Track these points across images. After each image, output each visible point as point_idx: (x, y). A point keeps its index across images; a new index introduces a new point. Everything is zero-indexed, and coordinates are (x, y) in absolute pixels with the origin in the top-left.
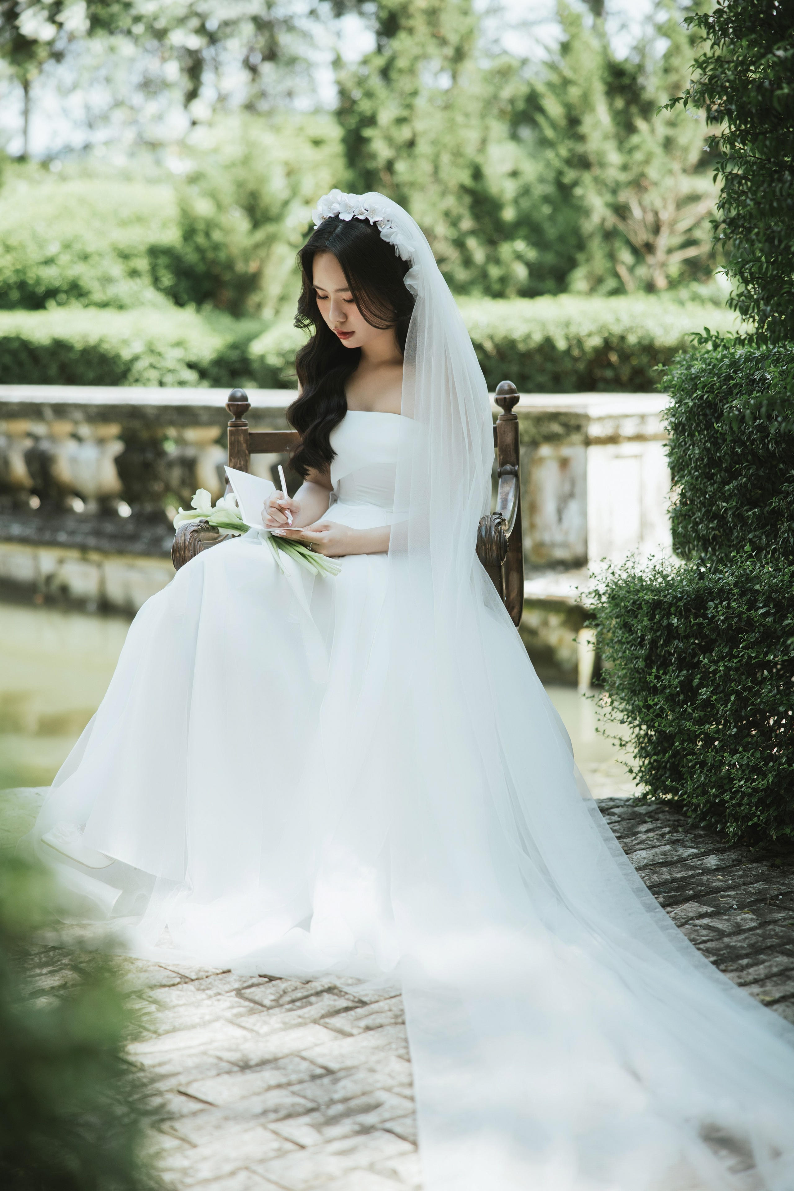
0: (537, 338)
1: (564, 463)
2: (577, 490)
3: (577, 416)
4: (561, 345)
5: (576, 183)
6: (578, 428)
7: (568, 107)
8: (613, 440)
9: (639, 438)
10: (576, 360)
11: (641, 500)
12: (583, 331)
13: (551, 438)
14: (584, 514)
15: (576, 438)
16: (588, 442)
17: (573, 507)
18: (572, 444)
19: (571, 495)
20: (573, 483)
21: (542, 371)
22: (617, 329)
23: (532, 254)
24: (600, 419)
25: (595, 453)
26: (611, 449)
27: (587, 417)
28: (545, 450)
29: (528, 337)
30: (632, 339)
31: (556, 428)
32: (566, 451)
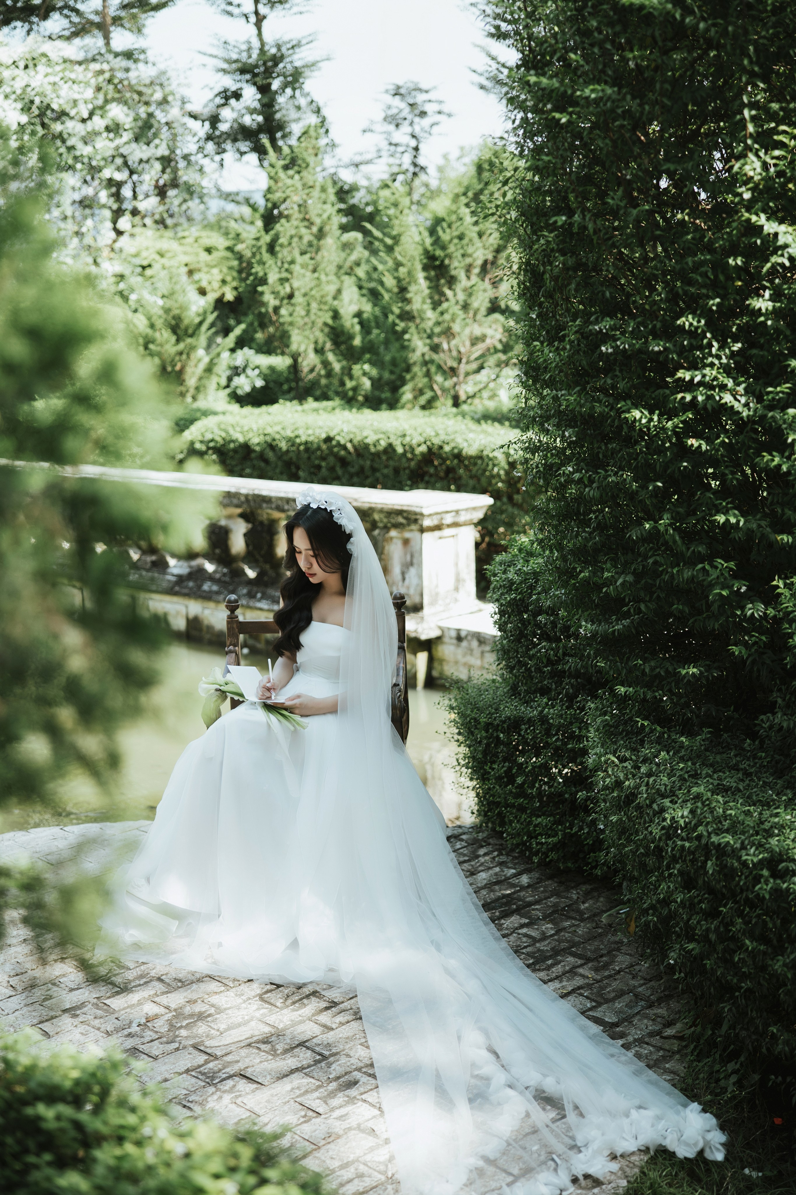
0: (383, 443)
1: (406, 542)
2: (415, 561)
3: (416, 514)
4: (400, 450)
5: (405, 332)
6: (416, 521)
7: (399, 280)
8: (438, 528)
9: (456, 525)
10: (410, 460)
11: (456, 564)
12: (414, 442)
13: (397, 526)
14: (420, 577)
15: (414, 527)
16: (422, 530)
17: (412, 571)
18: (412, 530)
19: (412, 564)
20: (412, 556)
21: (386, 467)
22: (436, 441)
23: (374, 372)
24: (430, 515)
25: (427, 537)
26: (437, 533)
27: (422, 515)
28: (393, 533)
29: (376, 443)
30: (447, 448)
31: (401, 520)
32: (407, 535)
